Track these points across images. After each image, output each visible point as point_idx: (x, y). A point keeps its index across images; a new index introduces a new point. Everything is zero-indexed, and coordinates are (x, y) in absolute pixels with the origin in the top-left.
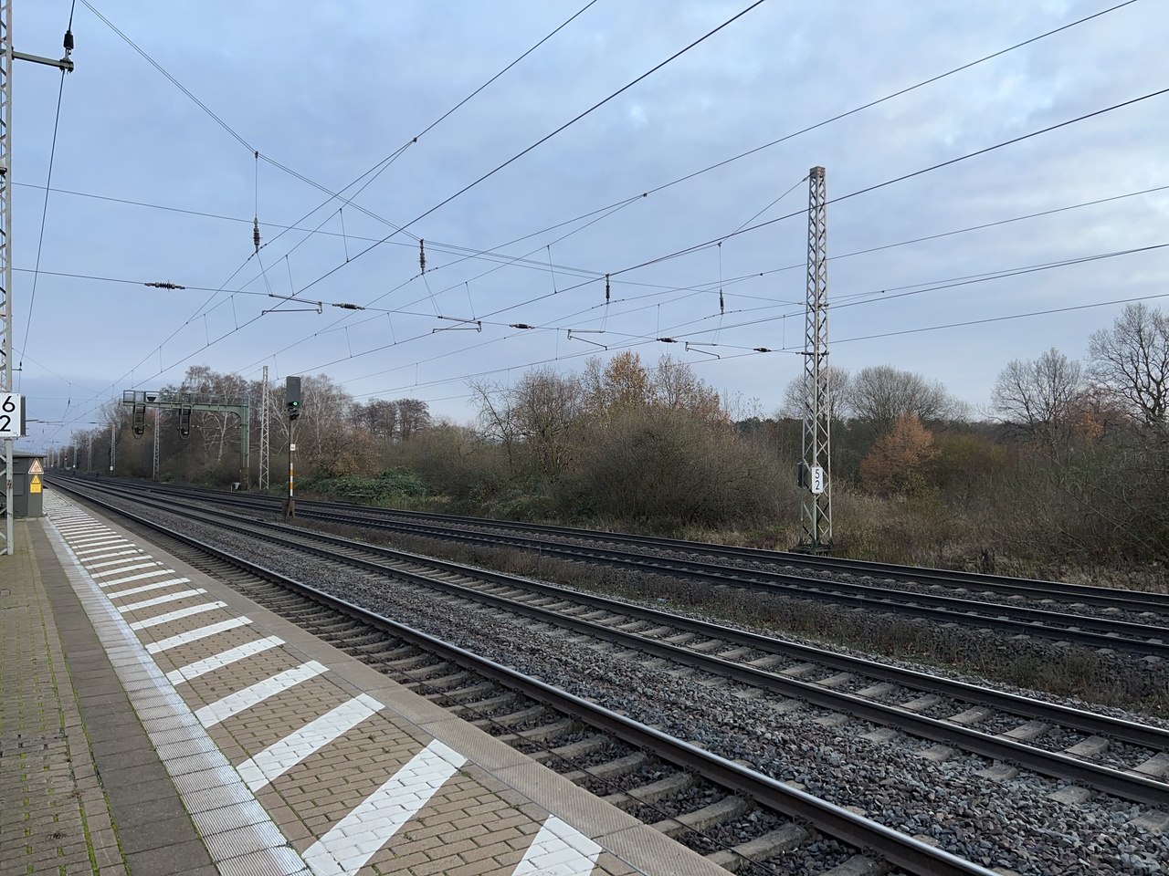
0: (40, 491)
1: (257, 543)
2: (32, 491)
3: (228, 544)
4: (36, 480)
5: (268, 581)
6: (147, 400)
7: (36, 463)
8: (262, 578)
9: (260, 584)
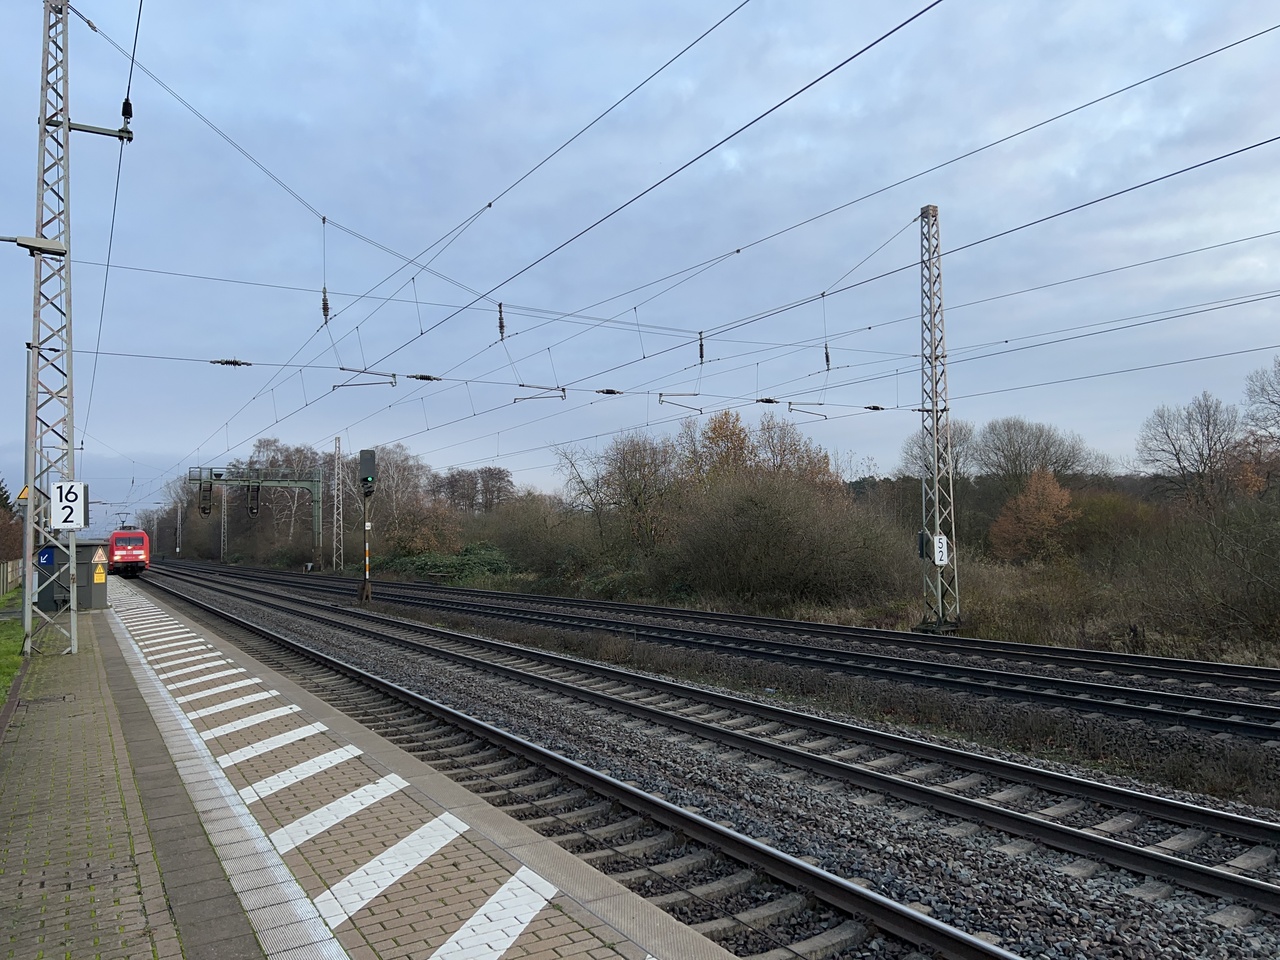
0: (104, 581)
1: (332, 631)
2: (95, 582)
3: (301, 634)
4: (100, 569)
5: (345, 675)
6: (214, 477)
7: (100, 551)
8: (338, 672)
9: (335, 679)
